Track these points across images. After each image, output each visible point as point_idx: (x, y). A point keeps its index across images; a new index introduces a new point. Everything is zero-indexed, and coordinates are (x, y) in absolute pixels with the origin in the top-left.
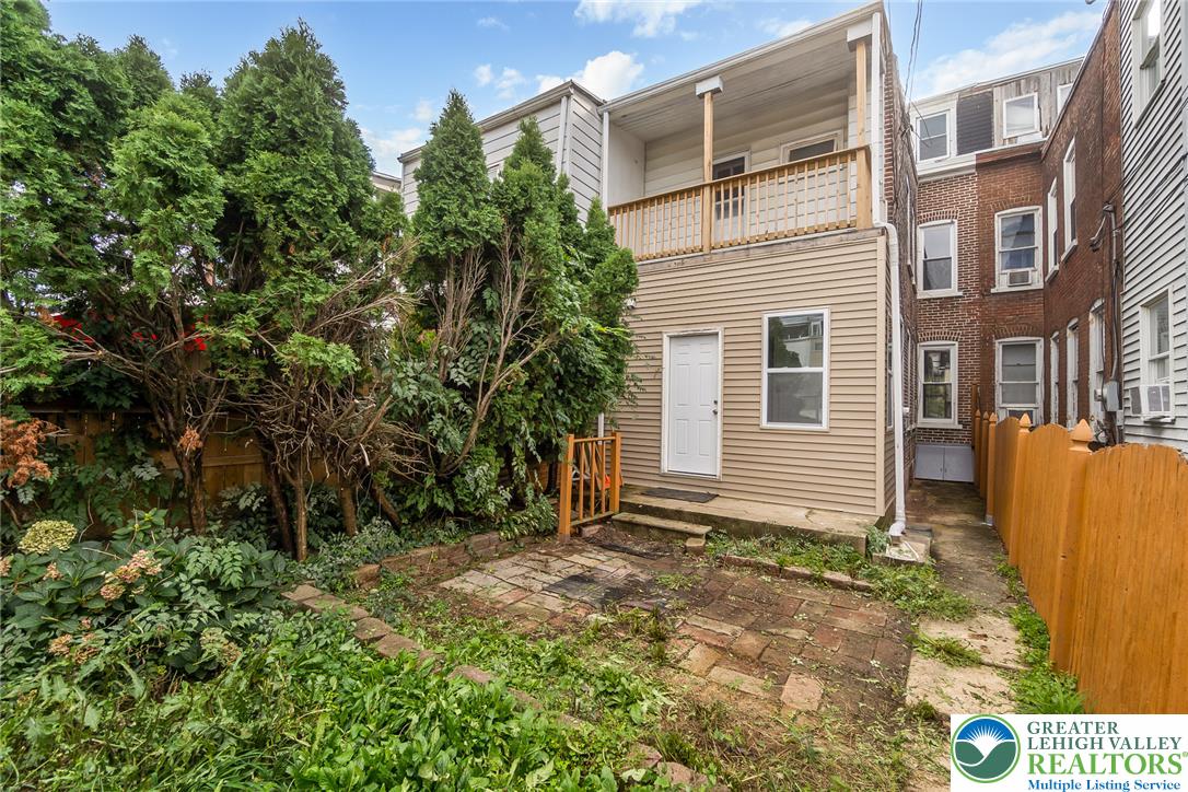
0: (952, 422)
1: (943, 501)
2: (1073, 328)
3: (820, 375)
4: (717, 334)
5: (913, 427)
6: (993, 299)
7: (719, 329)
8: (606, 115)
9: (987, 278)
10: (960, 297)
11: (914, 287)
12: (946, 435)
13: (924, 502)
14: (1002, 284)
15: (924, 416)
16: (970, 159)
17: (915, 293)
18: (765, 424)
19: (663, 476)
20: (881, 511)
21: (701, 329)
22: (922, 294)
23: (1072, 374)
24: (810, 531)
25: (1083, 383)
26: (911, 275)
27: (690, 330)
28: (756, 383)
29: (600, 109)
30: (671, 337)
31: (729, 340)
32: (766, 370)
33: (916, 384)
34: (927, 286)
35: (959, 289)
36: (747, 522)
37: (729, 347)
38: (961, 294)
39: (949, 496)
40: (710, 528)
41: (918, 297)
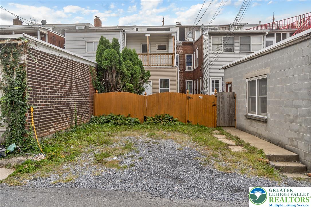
2: (198, 80)
3: (168, 89)
4: (151, 82)
6: (185, 72)
8: (125, 34)
9: (184, 68)
14: (187, 69)
16: (181, 42)
23: (197, 88)
25: (199, 90)
28: (158, 90)
29: (124, 32)
31: (153, 83)
32: (160, 88)
38: (180, 70)
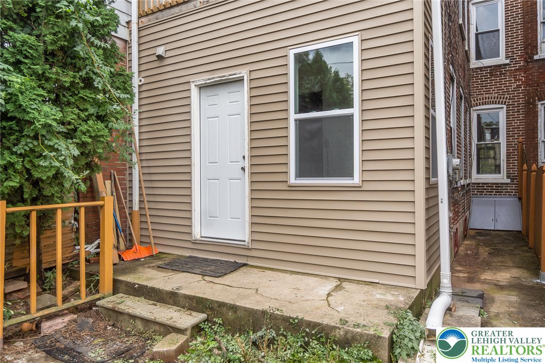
0: (501, 178)
1: (495, 253)
4: (242, 79)
5: (468, 181)
6: (536, 65)
7: (244, 72)
9: (531, 46)
10: (507, 64)
11: (467, 54)
12: (496, 189)
13: (476, 255)
14: (543, 52)
15: (478, 172)
17: (469, 61)
18: (293, 180)
19: (195, 242)
20: (421, 282)
21: (226, 74)
22: (474, 63)
24: (319, 324)
26: (463, 39)
27: (217, 76)
28: (283, 134)
30: (201, 88)
31: (255, 84)
32: (293, 116)
33: (470, 144)
34: (479, 56)
35: (507, 58)
36: (246, 309)
37: (255, 92)
38: (508, 61)
39: (500, 247)
40: (203, 316)
41: (472, 66)
